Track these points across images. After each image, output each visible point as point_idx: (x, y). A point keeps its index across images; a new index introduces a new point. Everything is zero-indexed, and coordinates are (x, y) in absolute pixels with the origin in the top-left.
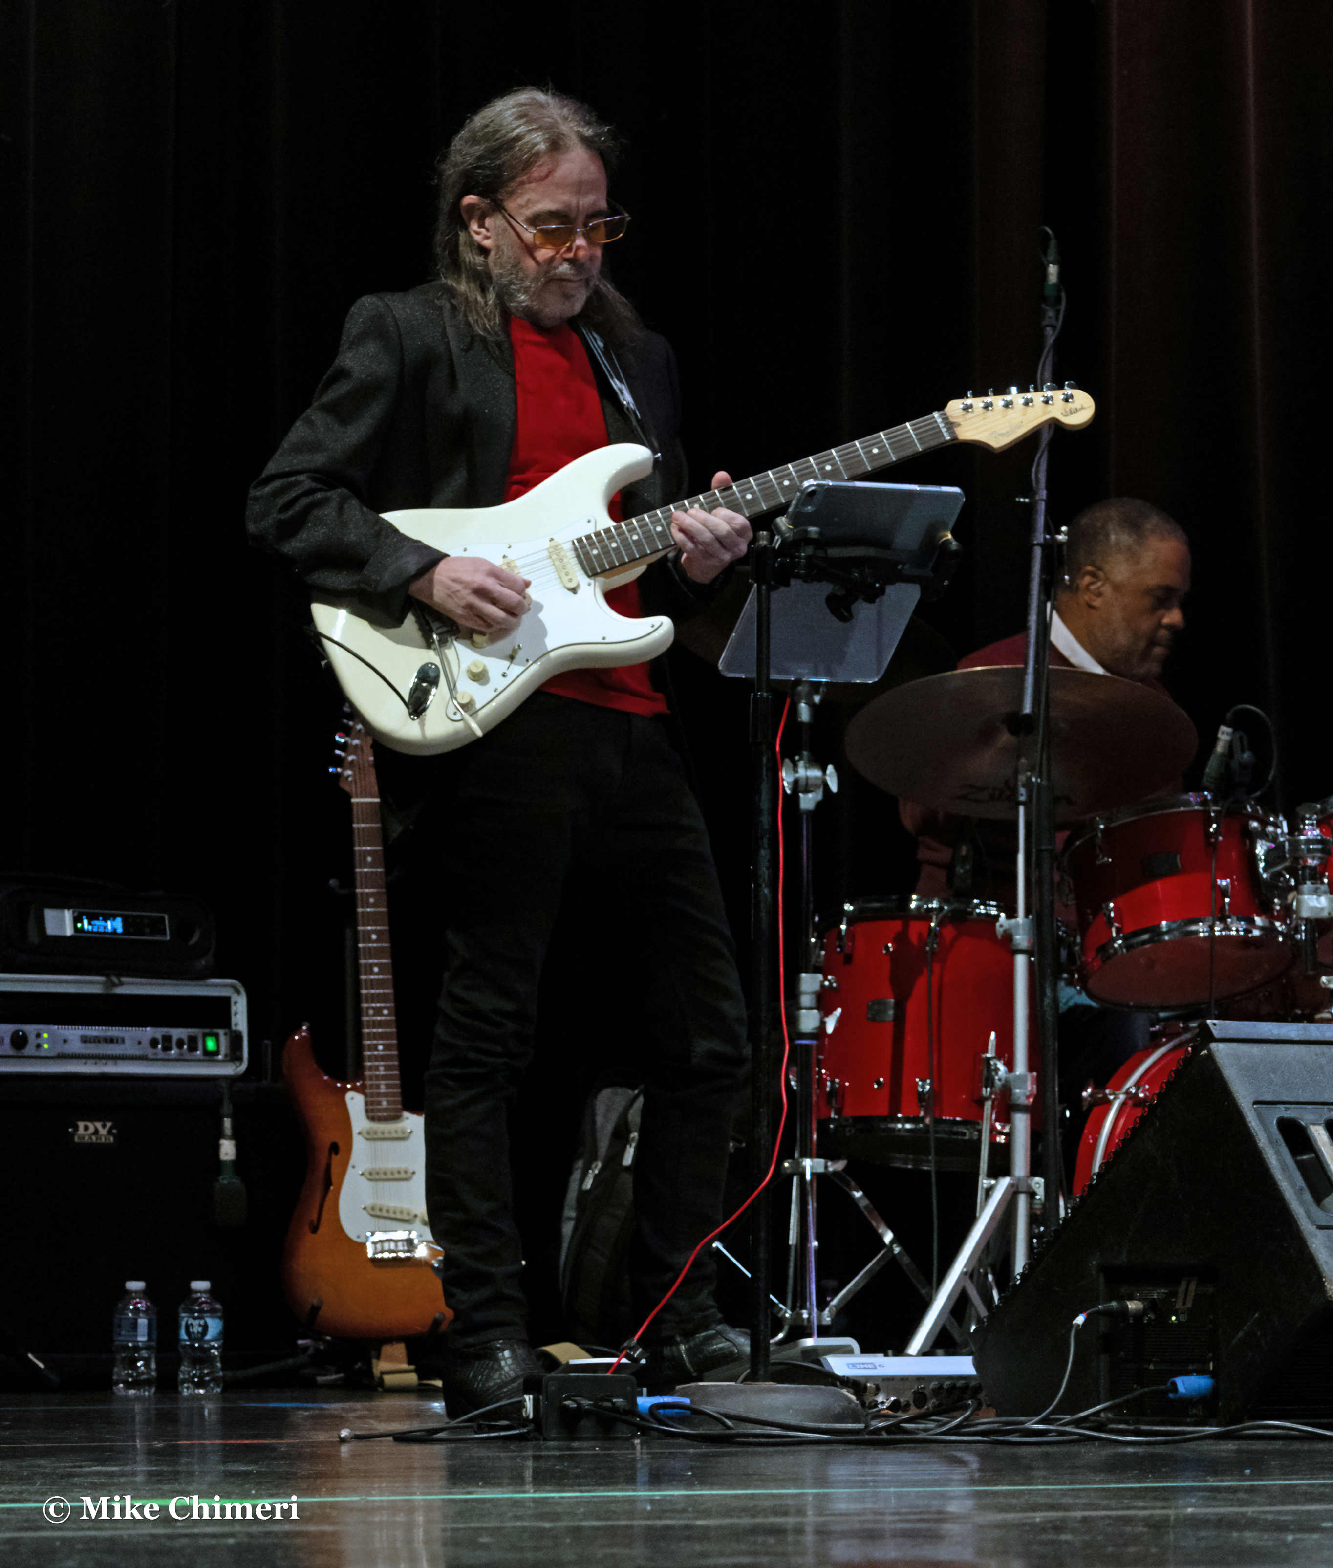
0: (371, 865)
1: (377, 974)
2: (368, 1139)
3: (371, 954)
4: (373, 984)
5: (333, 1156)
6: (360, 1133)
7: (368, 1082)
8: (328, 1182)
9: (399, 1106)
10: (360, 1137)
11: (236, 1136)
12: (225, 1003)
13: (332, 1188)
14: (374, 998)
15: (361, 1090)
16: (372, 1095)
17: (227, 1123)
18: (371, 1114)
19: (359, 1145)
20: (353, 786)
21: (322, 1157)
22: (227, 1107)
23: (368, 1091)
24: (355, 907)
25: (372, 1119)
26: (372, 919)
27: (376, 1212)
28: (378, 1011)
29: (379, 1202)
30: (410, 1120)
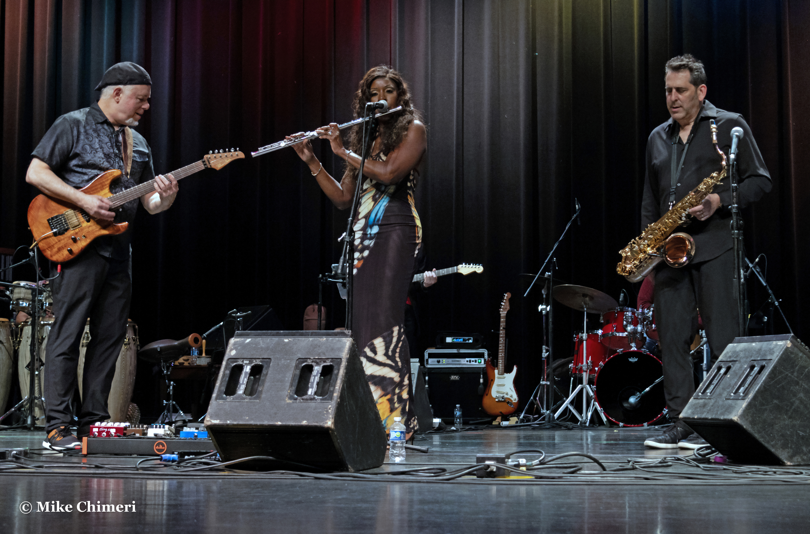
3: (501, 344)
4: (501, 349)
5: (492, 382)
6: (496, 377)
7: (499, 368)
8: (490, 386)
9: (503, 372)
11: (483, 378)
12: (484, 353)
14: (501, 352)
16: (499, 370)
17: (482, 376)
19: (496, 379)
21: (490, 381)
22: (482, 373)
24: (499, 335)
25: (499, 375)
26: (502, 337)
27: (498, 392)
28: (501, 355)
29: (499, 390)
30: (506, 375)
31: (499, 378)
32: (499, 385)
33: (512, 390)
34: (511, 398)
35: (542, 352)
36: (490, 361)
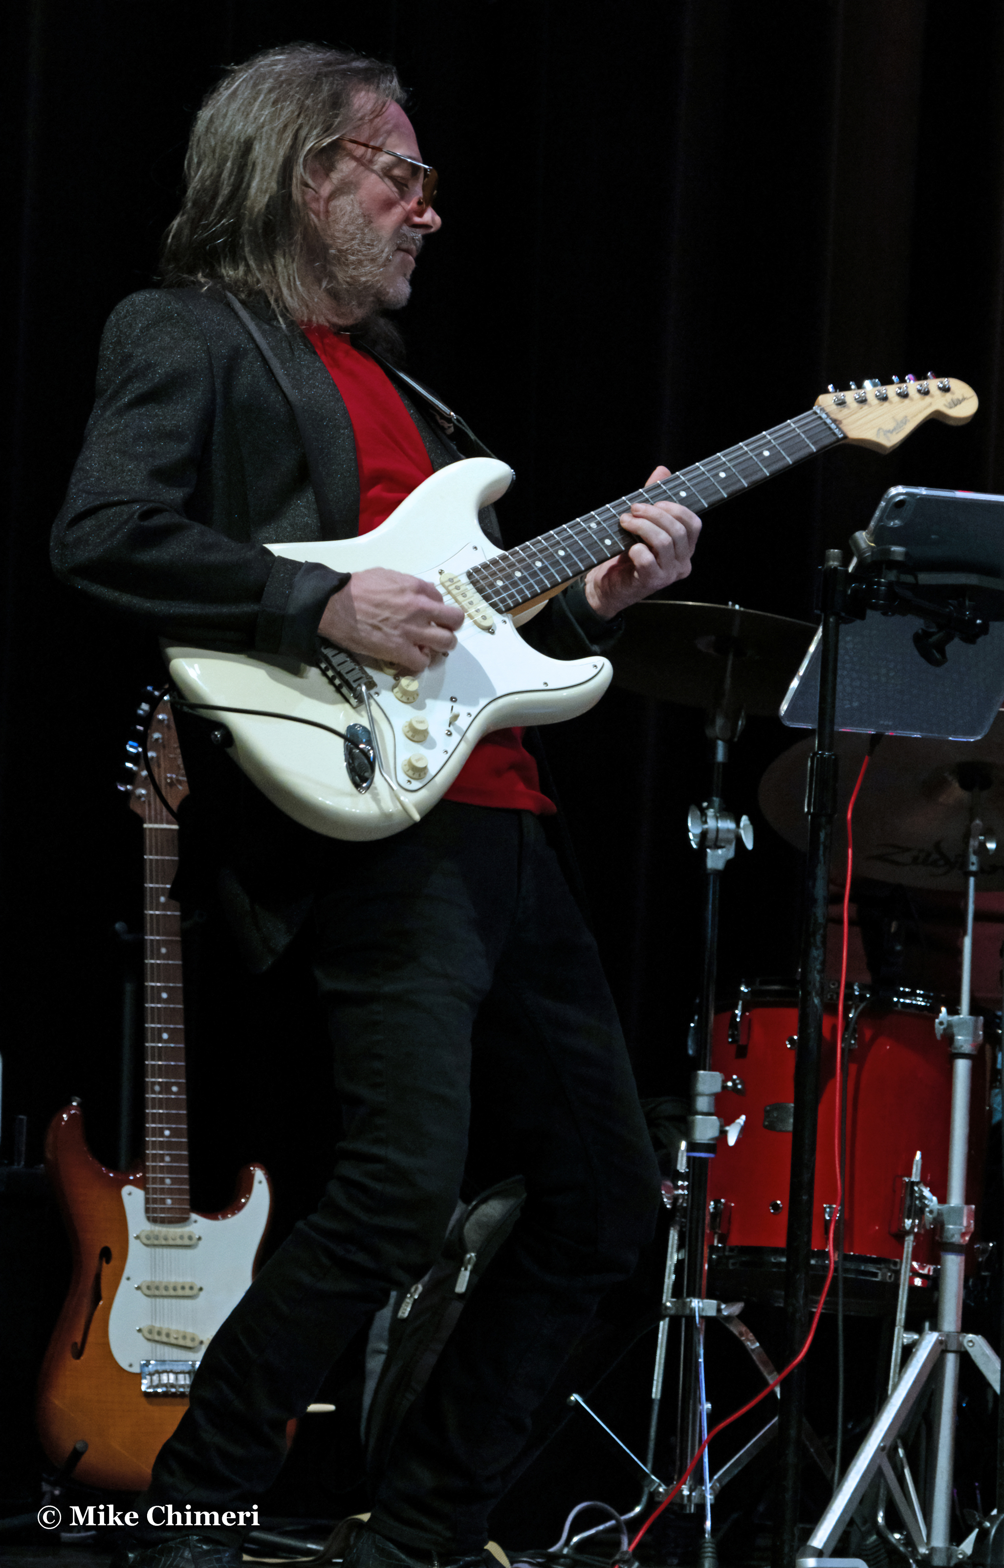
0: (165, 907)
1: (166, 1041)
2: (147, 1245)
3: (159, 1015)
4: (160, 1054)
5: (104, 1264)
6: (137, 1237)
7: (150, 1175)
8: (97, 1297)
9: (188, 1207)
10: (138, 1241)
13: (101, 1303)
14: (160, 1071)
15: (141, 1184)
16: (155, 1191)
18: (151, 1215)
19: (136, 1252)
20: (147, 808)
21: (92, 1263)
23: (150, 1186)
24: (142, 956)
25: (153, 1220)
26: (162, 973)
27: (155, 1337)
28: (166, 1088)
29: (161, 1324)
30: (199, 1224)
31: (152, 1242)
32: (153, 1291)
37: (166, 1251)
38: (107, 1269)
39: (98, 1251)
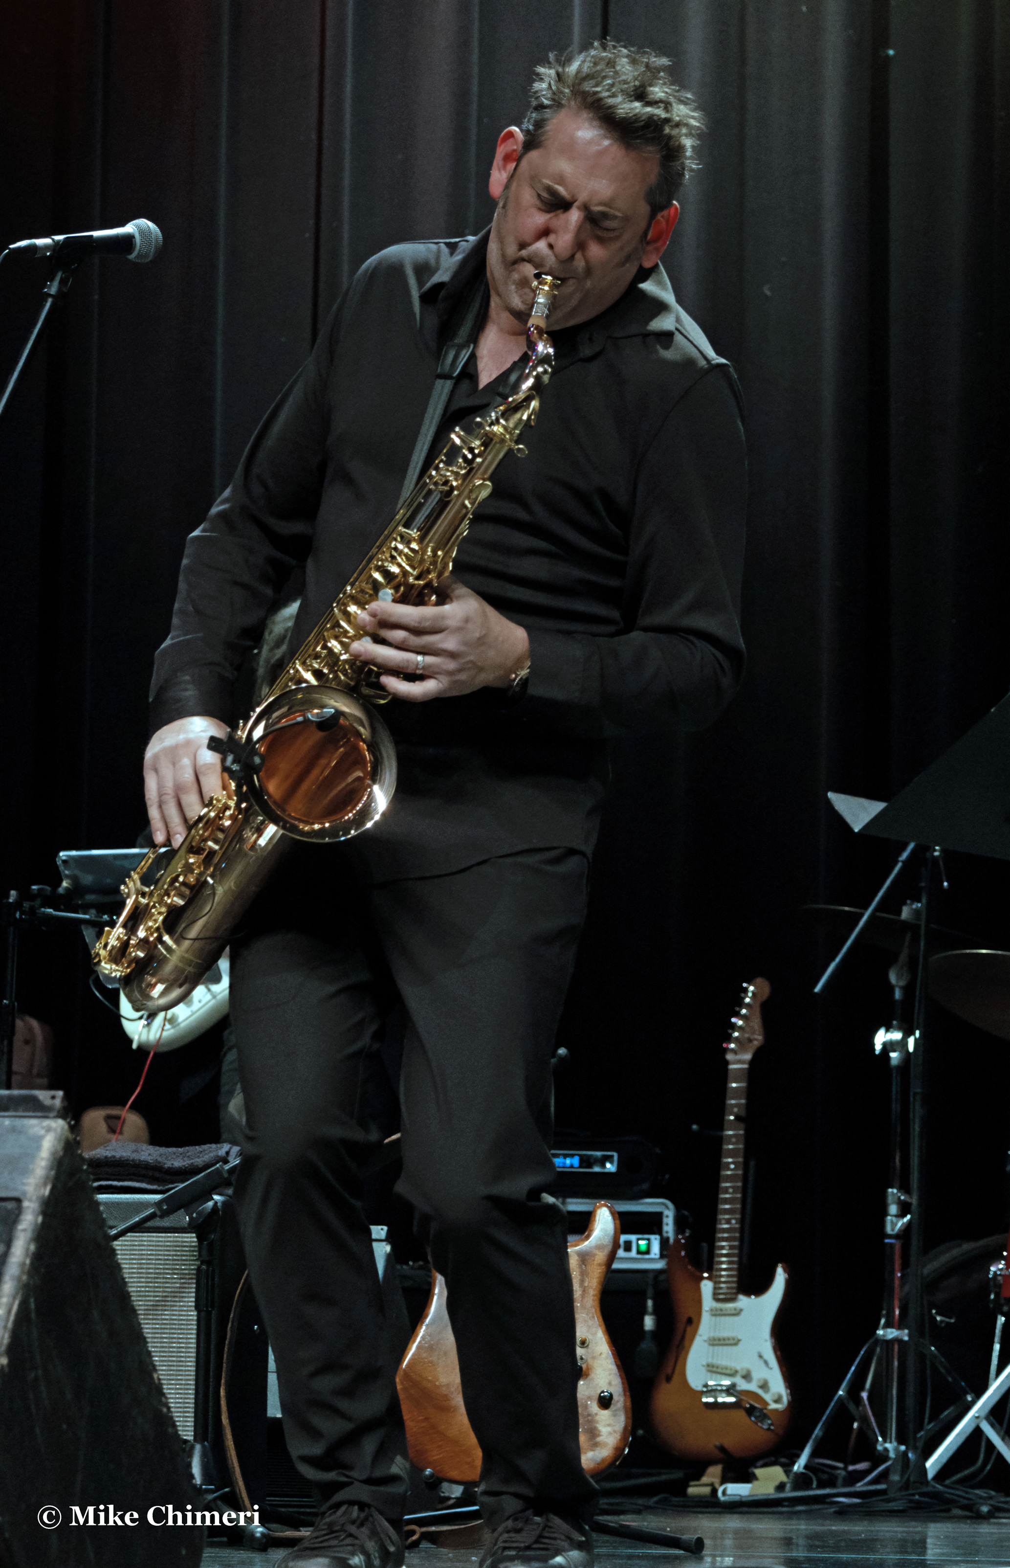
1: (731, 1194)
2: (712, 1315)
4: (726, 1201)
5: (688, 1327)
6: (708, 1311)
7: (718, 1273)
8: (681, 1347)
9: (734, 1291)
11: (656, 1312)
12: (660, 1215)
13: (683, 1351)
14: (726, 1211)
15: (711, 1279)
16: (718, 1282)
17: (650, 1303)
18: (716, 1297)
19: (706, 1317)
20: (733, 1056)
21: (681, 1326)
22: (650, 1292)
23: (715, 1279)
24: (721, 1145)
25: (717, 1300)
26: (732, 1153)
27: (713, 1369)
28: (728, 1221)
29: (716, 1361)
30: (743, 1301)
31: (715, 1313)
32: (716, 1342)
33: (766, 1363)
34: (760, 1392)
35: (885, 1213)
36: (685, 1247)
37: (723, 1318)
38: (689, 1329)
39: (684, 1319)
